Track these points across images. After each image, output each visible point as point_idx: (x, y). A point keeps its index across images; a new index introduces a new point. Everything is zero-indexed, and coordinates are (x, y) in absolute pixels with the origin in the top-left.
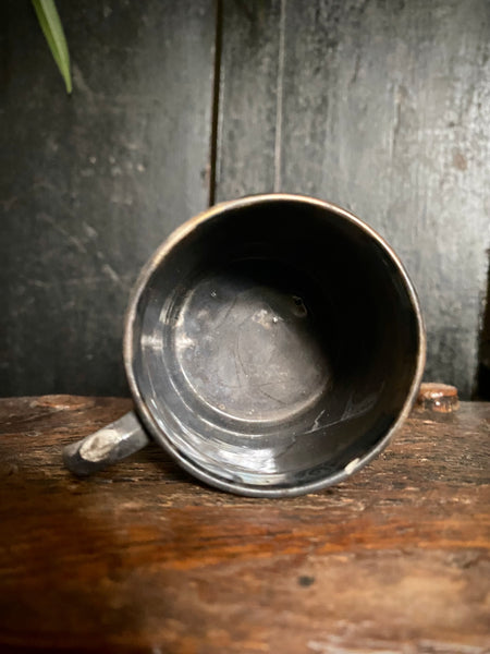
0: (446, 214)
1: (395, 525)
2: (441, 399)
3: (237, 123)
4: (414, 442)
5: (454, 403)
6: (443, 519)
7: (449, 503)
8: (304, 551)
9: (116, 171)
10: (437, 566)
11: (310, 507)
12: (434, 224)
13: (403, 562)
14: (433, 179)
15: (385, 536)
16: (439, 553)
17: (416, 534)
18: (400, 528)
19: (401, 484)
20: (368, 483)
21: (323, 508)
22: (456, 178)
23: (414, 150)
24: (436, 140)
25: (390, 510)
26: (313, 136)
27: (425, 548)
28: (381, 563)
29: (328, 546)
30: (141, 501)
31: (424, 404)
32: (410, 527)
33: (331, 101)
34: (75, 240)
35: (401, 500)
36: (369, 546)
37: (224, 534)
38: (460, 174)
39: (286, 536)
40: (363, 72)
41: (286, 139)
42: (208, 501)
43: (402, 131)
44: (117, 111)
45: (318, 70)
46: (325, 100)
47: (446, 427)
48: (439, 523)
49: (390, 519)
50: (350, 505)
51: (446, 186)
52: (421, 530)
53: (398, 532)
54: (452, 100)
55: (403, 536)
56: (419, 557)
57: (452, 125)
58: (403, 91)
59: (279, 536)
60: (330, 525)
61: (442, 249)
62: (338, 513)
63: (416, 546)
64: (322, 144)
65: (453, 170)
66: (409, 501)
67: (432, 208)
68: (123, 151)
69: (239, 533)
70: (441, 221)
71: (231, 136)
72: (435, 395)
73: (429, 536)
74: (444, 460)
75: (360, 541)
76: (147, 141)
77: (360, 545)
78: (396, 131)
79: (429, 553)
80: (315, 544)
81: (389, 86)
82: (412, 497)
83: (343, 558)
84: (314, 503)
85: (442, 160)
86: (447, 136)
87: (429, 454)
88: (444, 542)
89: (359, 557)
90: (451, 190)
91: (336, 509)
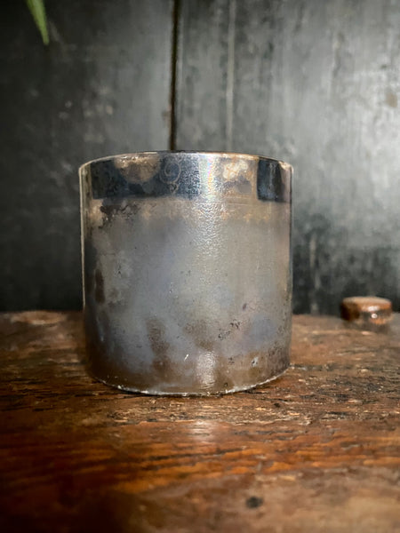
0: (379, 147)
1: (339, 441)
2: (377, 312)
3: (194, 69)
4: (354, 352)
5: (388, 315)
6: (387, 435)
7: (391, 416)
8: (252, 470)
9: (88, 114)
10: (383, 485)
11: (258, 421)
12: (368, 156)
13: (349, 481)
14: (367, 116)
15: (331, 452)
16: (384, 471)
17: (361, 451)
18: (345, 444)
19: (344, 396)
20: (312, 396)
21: (271, 422)
22: (388, 115)
23: (350, 90)
24: (370, 81)
25: (334, 425)
26: (261, 80)
27: (371, 466)
28: (328, 483)
29: (276, 465)
30: (98, 417)
31: (361, 316)
32: (354, 443)
33: (277, 47)
34: (54, 175)
35: (345, 414)
36: (316, 464)
37: (175, 452)
38: (392, 112)
39: (236, 454)
40: (305, 21)
41: (238, 82)
42: (163, 416)
43: (340, 74)
44: (88, 60)
45: (265, 20)
46: (271, 47)
47: (382, 338)
48: (384, 439)
49: (336, 434)
50: (296, 419)
51: (379, 123)
52: (365, 446)
53: (344, 449)
54: (385, 44)
55: (348, 453)
56: (366, 476)
57: (384, 67)
58: (342, 37)
59: (228, 454)
60: (277, 441)
61: (375, 178)
62: (285, 428)
63: (362, 464)
64: (269, 86)
65: (385, 108)
66: (353, 415)
67: (367, 142)
68: (94, 96)
69: (189, 451)
70: (374, 153)
71: (189, 81)
72: (371, 309)
73: (374, 453)
74: (382, 370)
75: (307, 458)
76: (115, 87)
77: (307, 463)
78: (335, 73)
79: (375, 471)
80: (264, 462)
81: (328, 32)
82: (354, 410)
83: (291, 478)
84: (262, 418)
85: (375, 99)
86: (380, 78)
87: (368, 365)
88: (389, 459)
89: (307, 476)
90: (383, 126)
91: (283, 423)
